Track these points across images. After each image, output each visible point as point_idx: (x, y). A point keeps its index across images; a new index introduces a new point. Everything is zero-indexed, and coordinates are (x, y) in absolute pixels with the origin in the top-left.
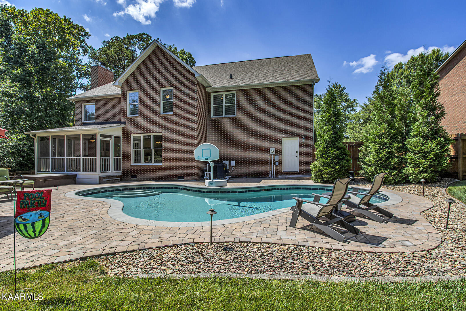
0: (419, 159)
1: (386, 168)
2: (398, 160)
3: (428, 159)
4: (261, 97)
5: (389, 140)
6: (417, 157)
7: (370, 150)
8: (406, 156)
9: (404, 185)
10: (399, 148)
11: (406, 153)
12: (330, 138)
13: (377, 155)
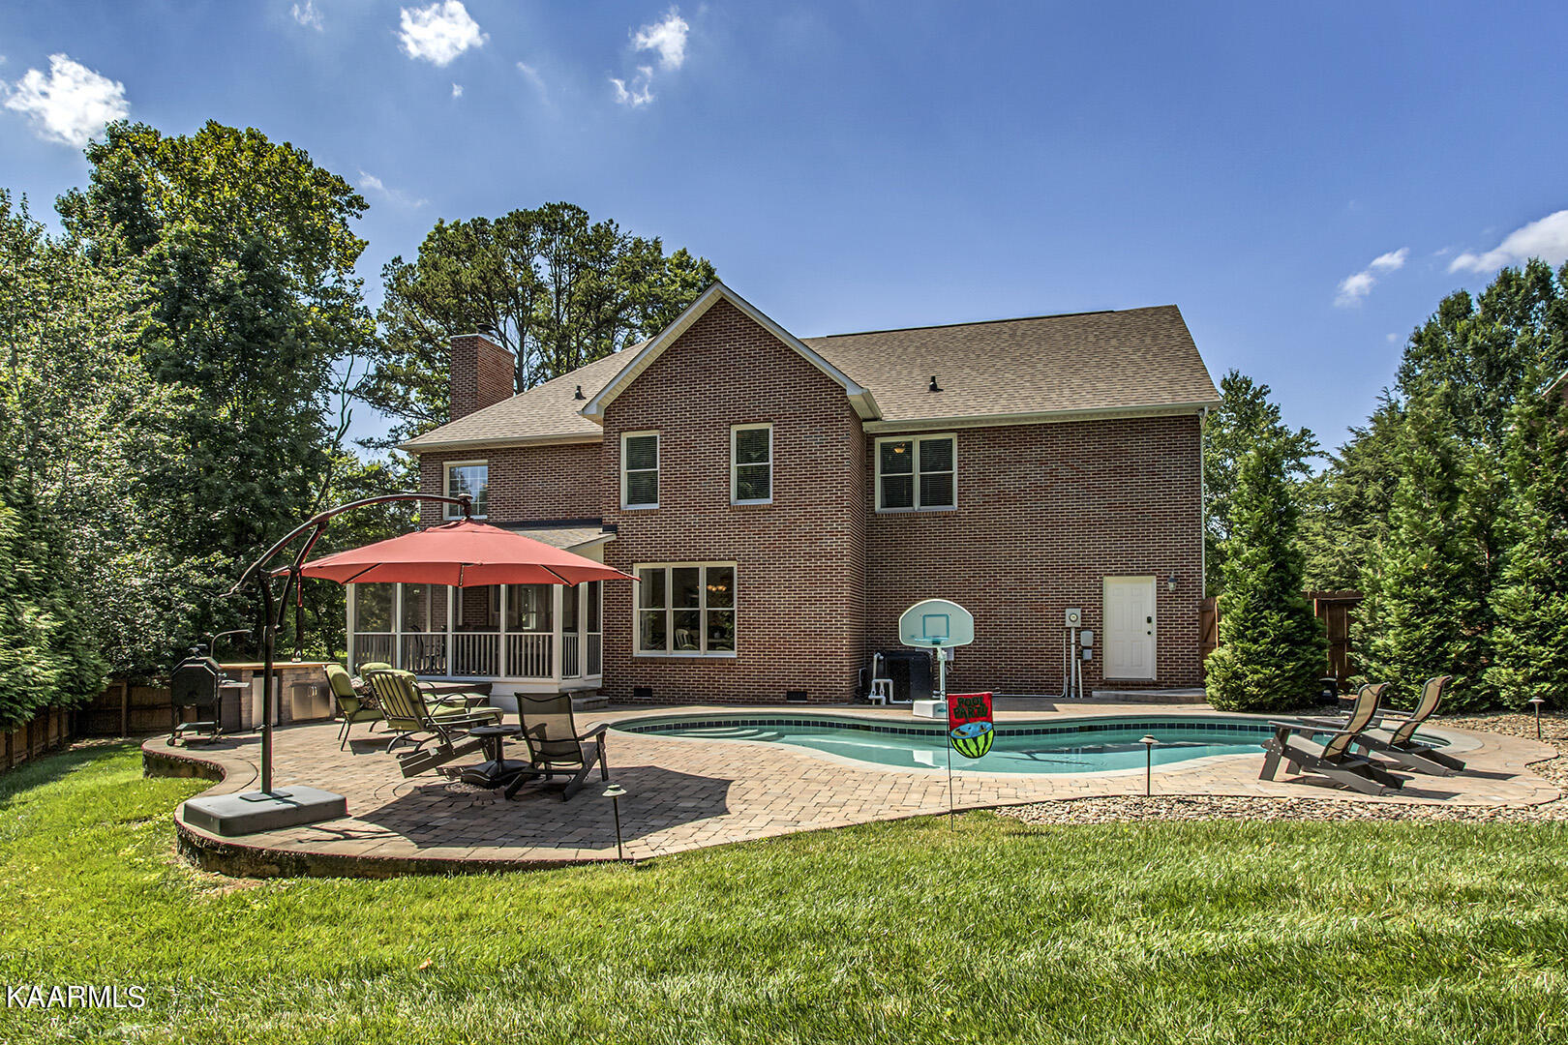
0: (1526, 644)
1: (1433, 668)
2: (1468, 647)
3: (1551, 643)
4: (1036, 452)
5: (1441, 591)
6: (1523, 637)
7: (1387, 619)
8: (1491, 636)
9: (1486, 716)
10: (1472, 612)
11: (1490, 628)
12: (1265, 583)
13: (1408, 633)
